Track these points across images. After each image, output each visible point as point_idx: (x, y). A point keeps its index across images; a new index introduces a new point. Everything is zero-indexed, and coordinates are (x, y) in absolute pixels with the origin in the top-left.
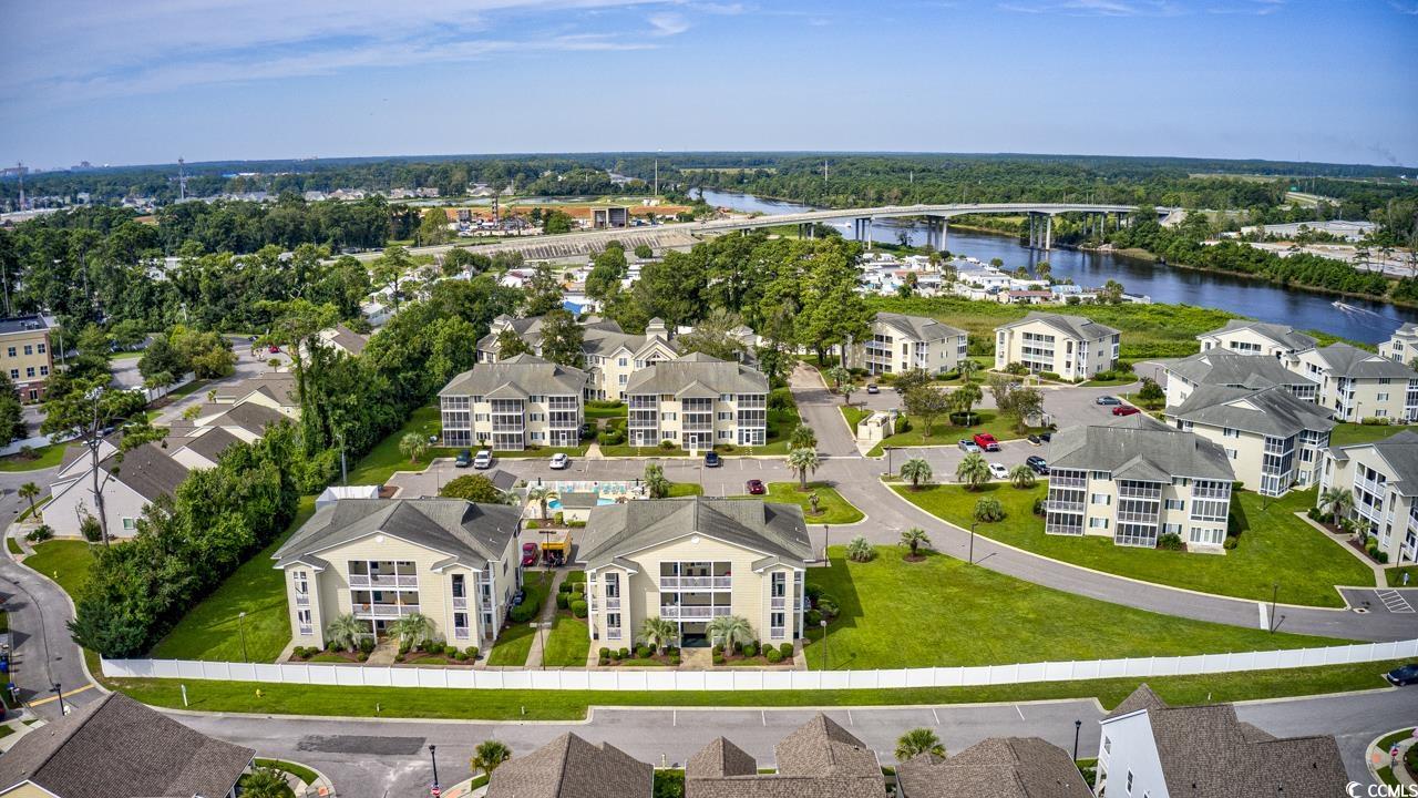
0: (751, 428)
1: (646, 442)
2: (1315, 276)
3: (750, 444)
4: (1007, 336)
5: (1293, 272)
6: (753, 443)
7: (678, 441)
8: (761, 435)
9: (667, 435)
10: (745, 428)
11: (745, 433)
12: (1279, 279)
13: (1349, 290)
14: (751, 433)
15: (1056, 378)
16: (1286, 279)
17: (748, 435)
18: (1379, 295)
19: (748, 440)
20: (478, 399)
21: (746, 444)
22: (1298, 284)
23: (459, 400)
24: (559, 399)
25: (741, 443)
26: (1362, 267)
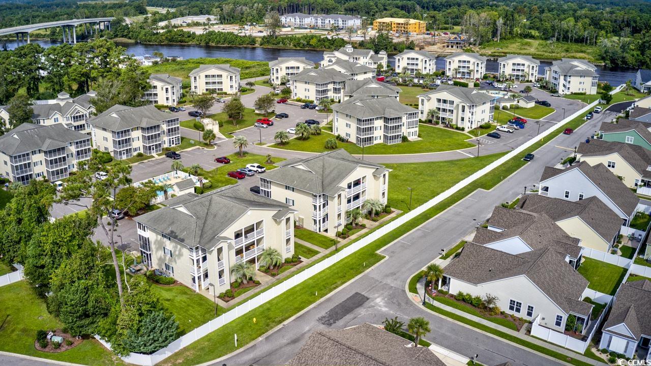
0: (174, 137)
1: (127, 156)
2: (222, 40)
3: (174, 145)
4: (197, 78)
5: (210, 40)
6: (176, 144)
7: (142, 151)
8: (178, 139)
9: (135, 150)
10: (171, 137)
11: (171, 140)
12: (203, 44)
13: (240, 44)
14: (174, 139)
15: (226, 94)
16: (207, 43)
17: (173, 141)
18: (254, 45)
19: (173, 144)
20: (34, 153)
21: (172, 146)
22: (213, 44)
23: (24, 155)
24: (81, 142)
25: (170, 146)
26: (243, 34)
